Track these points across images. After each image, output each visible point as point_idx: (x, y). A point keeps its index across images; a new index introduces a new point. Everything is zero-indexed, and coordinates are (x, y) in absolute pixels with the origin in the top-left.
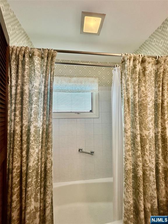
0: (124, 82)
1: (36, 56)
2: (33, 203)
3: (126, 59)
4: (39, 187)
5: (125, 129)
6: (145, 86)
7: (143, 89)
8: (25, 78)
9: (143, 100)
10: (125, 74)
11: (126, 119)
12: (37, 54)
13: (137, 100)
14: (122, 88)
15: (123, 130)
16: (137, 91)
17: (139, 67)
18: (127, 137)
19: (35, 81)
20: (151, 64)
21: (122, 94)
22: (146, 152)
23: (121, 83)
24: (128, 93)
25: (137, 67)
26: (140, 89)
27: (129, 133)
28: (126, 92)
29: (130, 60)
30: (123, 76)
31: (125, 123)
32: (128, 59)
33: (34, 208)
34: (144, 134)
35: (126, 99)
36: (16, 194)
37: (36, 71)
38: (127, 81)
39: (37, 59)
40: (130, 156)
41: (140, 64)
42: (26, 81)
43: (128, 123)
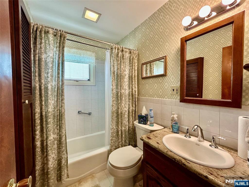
0: (112, 61)
1: (51, 34)
2: (52, 135)
3: (113, 47)
4: (56, 125)
5: (112, 89)
6: (123, 65)
7: (122, 67)
8: (42, 49)
9: (122, 73)
10: (112, 56)
11: (113, 83)
12: (51, 33)
13: (119, 73)
14: (111, 65)
15: (111, 90)
16: (119, 67)
17: (120, 54)
18: (113, 94)
19: (50, 53)
20: (128, 52)
21: (111, 68)
22: (123, 102)
23: (111, 61)
24: (114, 68)
25: (119, 53)
26: (121, 67)
27: (114, 91)
28: (113, 68)
29: (115, 49)
30: (111, 58)
31: (112, 85)
32: (114, 48)
33: (53, 139)
34: (122, 92)
35: (113, 71)
36: (38, 131)
37: (51, 46)
38: (113, 61)
39: (51, 36)
40: (114, 104)
41: (121, 52)
42: (43, 52)
43: (114, 85)
